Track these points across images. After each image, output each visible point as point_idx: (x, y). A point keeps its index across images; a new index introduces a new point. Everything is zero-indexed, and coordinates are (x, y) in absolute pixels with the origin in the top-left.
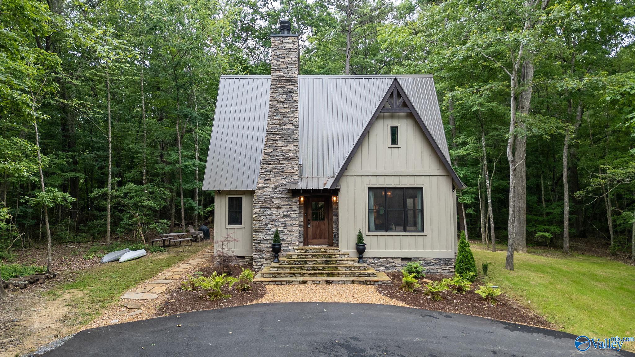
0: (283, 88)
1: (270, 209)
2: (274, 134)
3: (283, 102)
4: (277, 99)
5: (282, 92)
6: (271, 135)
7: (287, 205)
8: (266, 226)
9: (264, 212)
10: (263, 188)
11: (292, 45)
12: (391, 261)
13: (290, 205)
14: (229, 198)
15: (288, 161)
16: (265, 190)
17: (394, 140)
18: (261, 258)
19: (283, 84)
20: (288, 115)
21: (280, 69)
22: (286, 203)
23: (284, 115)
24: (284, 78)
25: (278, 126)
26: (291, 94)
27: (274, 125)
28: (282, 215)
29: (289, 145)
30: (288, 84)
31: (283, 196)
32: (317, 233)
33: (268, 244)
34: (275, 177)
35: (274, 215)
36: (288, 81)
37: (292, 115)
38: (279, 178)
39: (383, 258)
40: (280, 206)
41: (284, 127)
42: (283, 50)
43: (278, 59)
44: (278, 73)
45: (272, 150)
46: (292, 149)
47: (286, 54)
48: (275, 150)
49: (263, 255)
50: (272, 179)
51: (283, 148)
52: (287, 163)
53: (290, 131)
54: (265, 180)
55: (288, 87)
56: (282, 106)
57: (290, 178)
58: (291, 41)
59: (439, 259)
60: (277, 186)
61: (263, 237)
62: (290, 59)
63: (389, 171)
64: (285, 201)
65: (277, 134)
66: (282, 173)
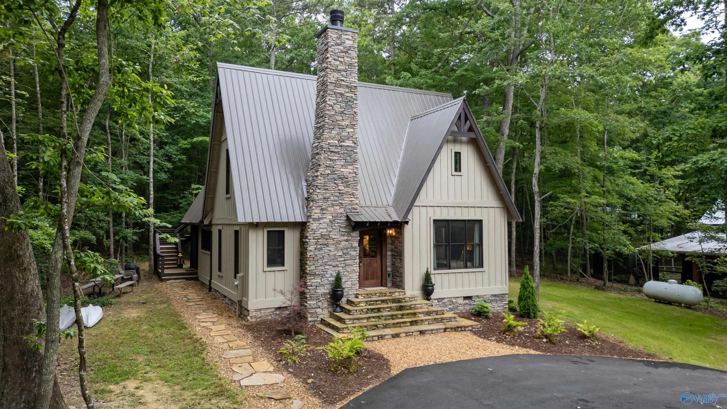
0: (341, 94)
1: (327, 245)
2: (332, 152)
3: (342, 113)
4: (335, 108)
5: (340, 99)
6: (329, 153)
7: (347, 241)
8: (322, 268)
9: (320, 249)
10: (319, 219)
11: (351, 42)
12: (454, 301)
13: (350, 240)
14: (268, 232)
15: (348, 186)
16: (321, 221)
17: (458, 167)
18: (316, 308)
19: (341, 90)
20: (348, 130)
21: (339, 71)
22: (346, 238)
23: (342, 128)
24: (343, 83)
25: (337, 142)
26: (351, 104)
27: (332, 141)
28: (341, 253)
29: (349, 167)
30: (347, 90)
31: (342, 230)
32: (369, 273)
33: (326, 290)
34: (333, 205)
35: (332, 253)
36: (347, 87)
37: (352, 130)
38: (338, 208)
39: (447, 298)
40: (339, 242)
41: (343, 144)
42: (341, 48)
43: (336, 58)
44: (336, 75)
45: (330, 172)
46: (352, 171)
47: (346, 52)
48: (333, 173)
49: (320, 304)
50: (329, 209)
51: (342, 170)
52: (346, 189)
53: (350, 149)
54: (322, 209)
55: (347, 95)
56: (341, 118)
57: (350, 207)
58: (350, 38)
59: (495, 296)
60: (335, 218)
61: (319, 281)
62: (349, 60)
63: (452, 201)
64: (344, 236)
65: (335, 152)
66: (341, 202)
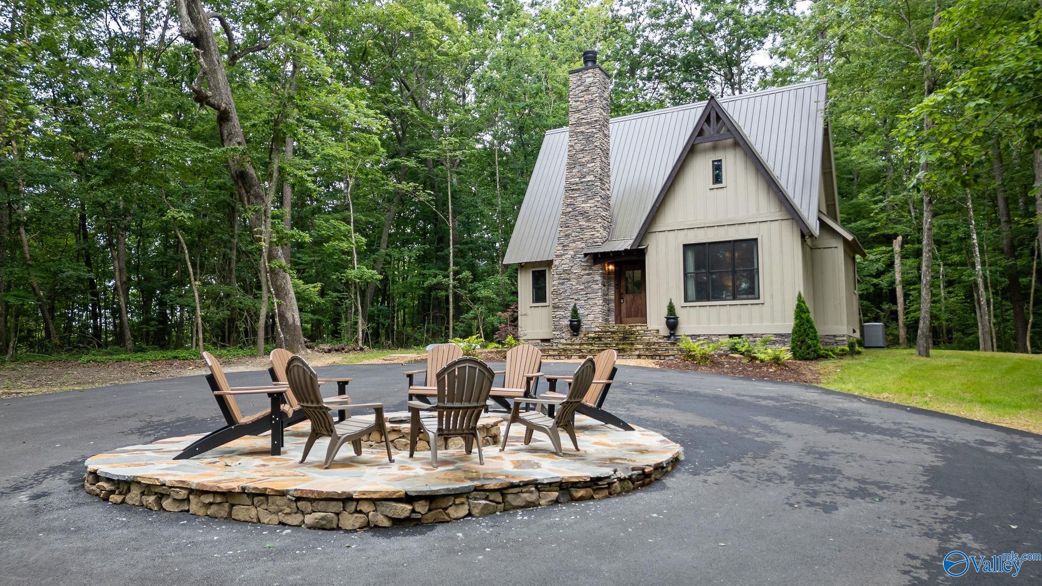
0: (582, 132)
1: (569, 280)
2: (573, 190)
3: (583, 150)
4: (576, 147)
5: (581, 138)
6: (570, 192)
7: (588, 274)
8: (565, 301)
9: (563, 284)
10: (562, 255)
11: (592, 78)
12: (714, 339)
13: (591, 274)
14: (533, 272)
15: (589, 220)
16: (563, 258)
17: (717, 179)
18: (561, 338)
19: (582, 129)
20: (588, 165)
21: (579, 111)
22: (587, 272)
23: (583, 165)
24: (584, 121)
25: (577, 179)
26: (591, 139)
27: (573, 180)
28: (582, 287)
29: (590, 202)
30: (588, 127)
31: (583, 264)
32: (633, 310)
33: (566, 322)
34: (574, 242)
35: (574, 287)
36: (588, 123)
37: (593, 164)
38: (580, 243)
39: (704, 335)
40: (580, 276)
41: (583, 180)
42: (582, 88)
43: (577, 99)
44: (577, 115)
45: (571, 210)
46: (593, 205)
47: (586, 91)
48: (574, 210)
49: (563, 335)
50: (570, 245)
51: (582, 205)
52: (587, 224)
53: (590, 183)
54: (564, 246)
55: (588, 131)
56: (582, 155)
57: (591, 241)
58: (590, 75)
59: (781, 335)
60: (576, 253)
61: (563, 313)
62: (590, 96)
63: (711, 220)
64: (585, 270)
65: (576, 190)
66: (581, 237)
